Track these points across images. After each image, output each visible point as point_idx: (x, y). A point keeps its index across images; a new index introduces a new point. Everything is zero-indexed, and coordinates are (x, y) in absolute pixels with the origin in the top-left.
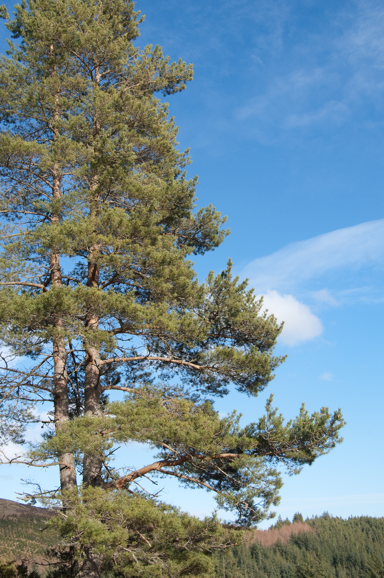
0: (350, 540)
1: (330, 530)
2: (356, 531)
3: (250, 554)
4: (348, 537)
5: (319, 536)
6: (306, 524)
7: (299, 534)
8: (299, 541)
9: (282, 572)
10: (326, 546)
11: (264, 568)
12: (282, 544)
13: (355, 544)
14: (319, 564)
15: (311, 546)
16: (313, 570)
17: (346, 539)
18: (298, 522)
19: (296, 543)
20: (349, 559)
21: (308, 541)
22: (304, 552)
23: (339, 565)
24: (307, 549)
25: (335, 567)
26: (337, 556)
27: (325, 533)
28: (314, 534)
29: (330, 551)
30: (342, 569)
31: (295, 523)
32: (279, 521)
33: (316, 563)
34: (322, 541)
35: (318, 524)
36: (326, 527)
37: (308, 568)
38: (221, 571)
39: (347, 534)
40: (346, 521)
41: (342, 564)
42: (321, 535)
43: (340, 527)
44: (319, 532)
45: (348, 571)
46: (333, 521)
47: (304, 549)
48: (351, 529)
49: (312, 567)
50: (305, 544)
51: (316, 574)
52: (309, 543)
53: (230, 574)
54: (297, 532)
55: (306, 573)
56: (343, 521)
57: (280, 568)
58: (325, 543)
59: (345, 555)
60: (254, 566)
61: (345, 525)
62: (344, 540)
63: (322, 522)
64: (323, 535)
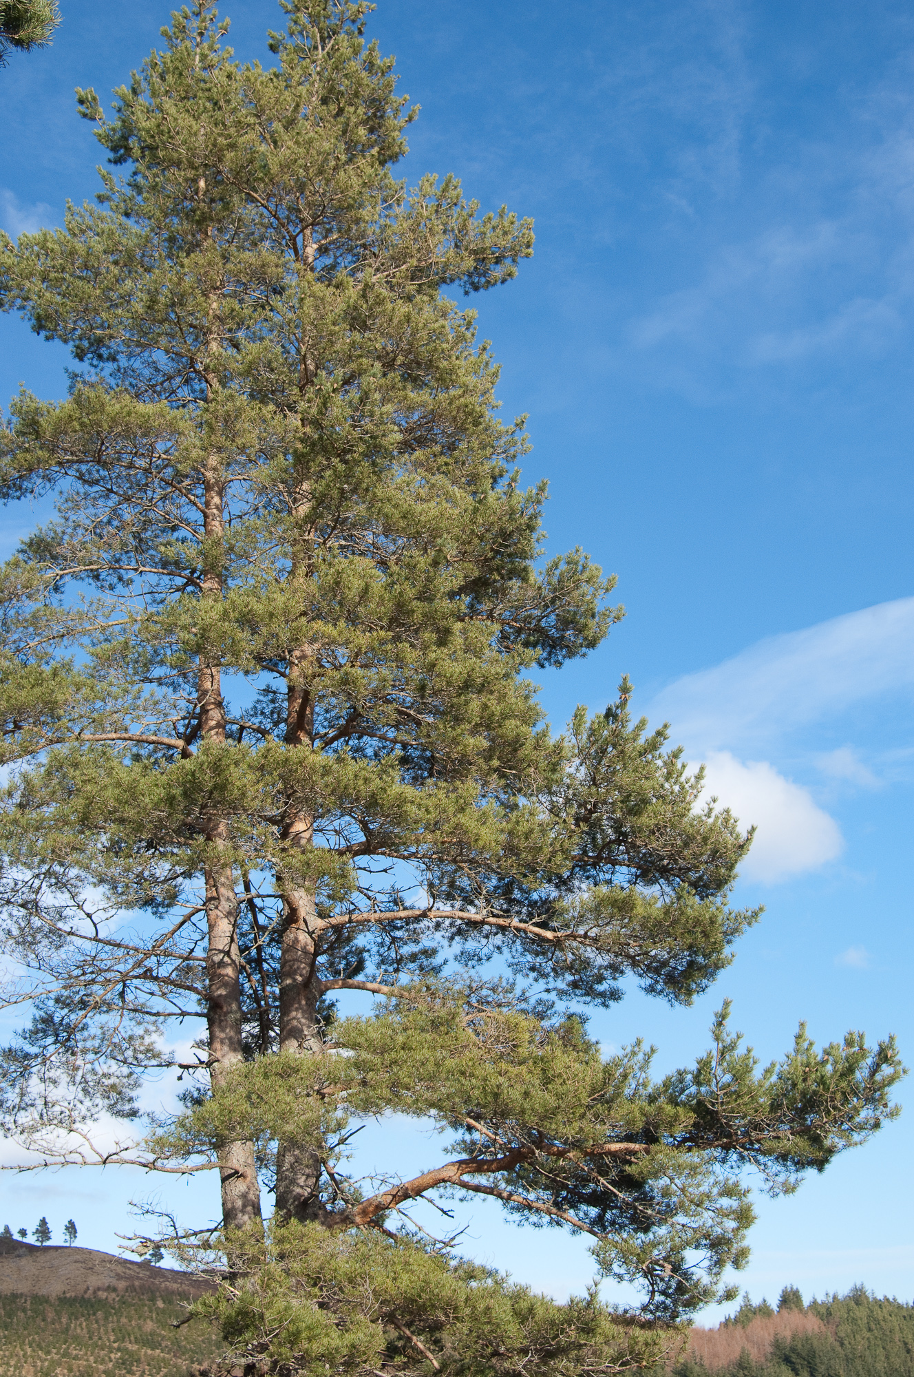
1: (870, 1330)
4: (912, 1346)
5: (842, 1344)
6: (810, 1315)
7: (793, 1338)
8: (792, 1355)
10: (859, 1368)
12: (753, 1364)
15: (822, 1369)
17: (908, 1351)
18: (791, 1309)
19: (787, 1360)
21: (814, 1357)
27: (857, 1336)
28: (831, 1339)
31: (785, 1312)
32: (746, 1306)
34: (851, 1356)
35: (840, 1314)
36: (859, 1322)
39: (910, 1339)
40: (907, 1308)
42: (846, 1342)
43: (895, 1323)
44: (842, 1334)
46: (877, 1307)
47: (805, 1375)
50: (809, 1363)
52: (818, 1360)
54: (788, 1334)
56: (900, 1307)
58: (858, 1362)
61: (904, 1317)
62: (903, 1353)
63: (849, 1311)
64: (853, 1342)
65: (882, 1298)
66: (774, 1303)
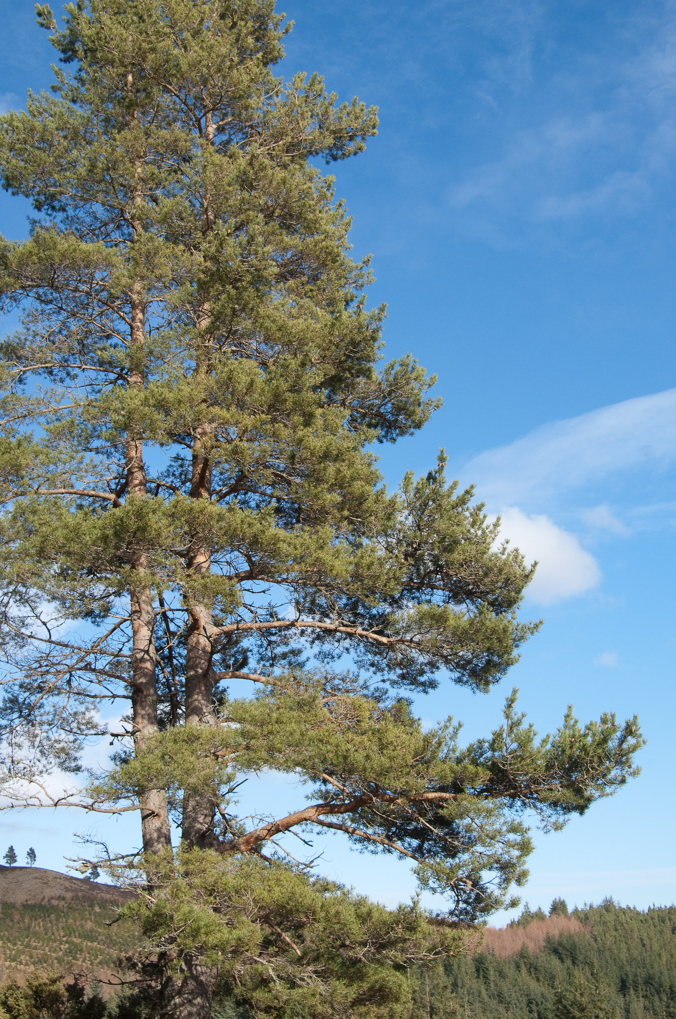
0: (651, 948)
1: (616, 930)
2: (661, 932)
3: (473, 970)
4: (647, 942)
5: (596, 940)
6: (573, 919)
7: (560, 936)
8: (560, 948)
9: (530, 1002)
10: (608, 957)
11: (498, 996)
12: (531, 954)
13: (659, 955)
14: (596, 990)
15: (581, 958)
16: (584, 1000)
17: (644, 945)
18: (559, 914)
19: (556, 951)
20: (648, 981)
21: (575, 949)
22: (568, 968)
23: (632, 992)
24: (574, 963)
25: (625, 995)
26: (627, 975)
27: (607, 935)
28: (588, 937)
29: (615, 967)
30: (636, 999)
31: (554, 917)
32: (526, 912)
33: (591, 988)
34: (602, 949)
35: (595, 918)
36: (609, 924)
37: (575, 995)
38: (422, 998)
39: (645, 937)
40: (643, 915)
41: (636, 991)
42: (599, 939)
43: (634, 925)
44: (596, 933)
45: (647, 1003)
46: (621, 914)
47: (568, 962)
48: (652, 928)
49: (582, 995)
50: (571, 953)
51: (589, 1007)
52: (578, 952)
53: (438, 1004)
54: (556, 932)
55: (571, 1006)
56: (638, 913)
57: (527, 995)
58: (607, 953)
59: (642, 973)
60: (480, 992)
61: (641, 921)
62: (640, 947)
63: (601, 916)
64: (604, 938)
65: (625, 907)
66: (546, 910)
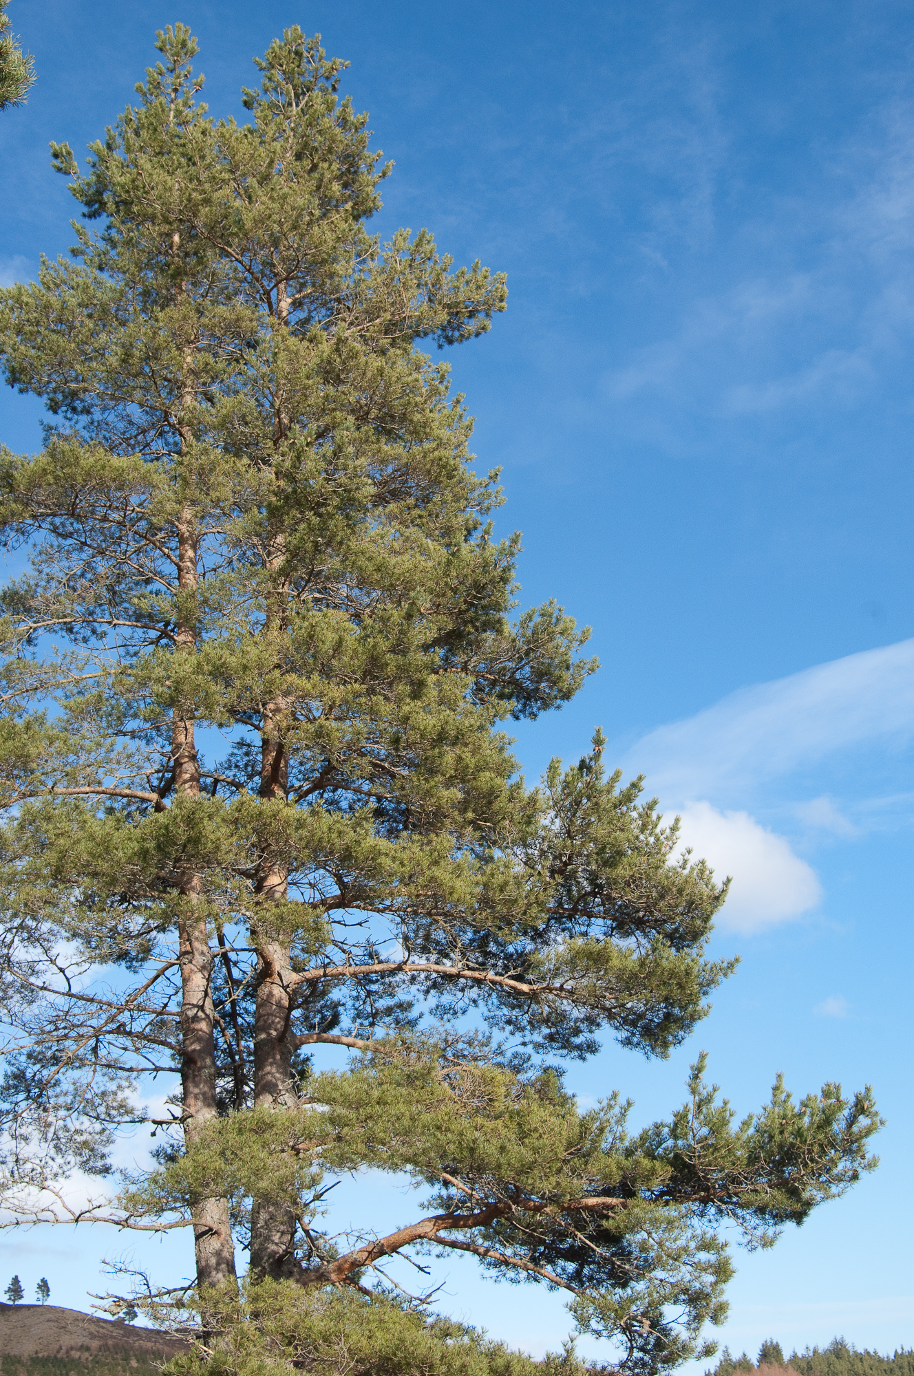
6: (791, 1370)
18: (771, 1363)
31: (765, 1367)
32: (726, 1360)
35: (821, 1367)
36: (840, 1375)
43: (874, 1375)
46: (858, 1361)
56: (880, 1360)
61: (885, 1371)
63: (829, 1364)
65: (862, 1352)
66: (754, 1357)
